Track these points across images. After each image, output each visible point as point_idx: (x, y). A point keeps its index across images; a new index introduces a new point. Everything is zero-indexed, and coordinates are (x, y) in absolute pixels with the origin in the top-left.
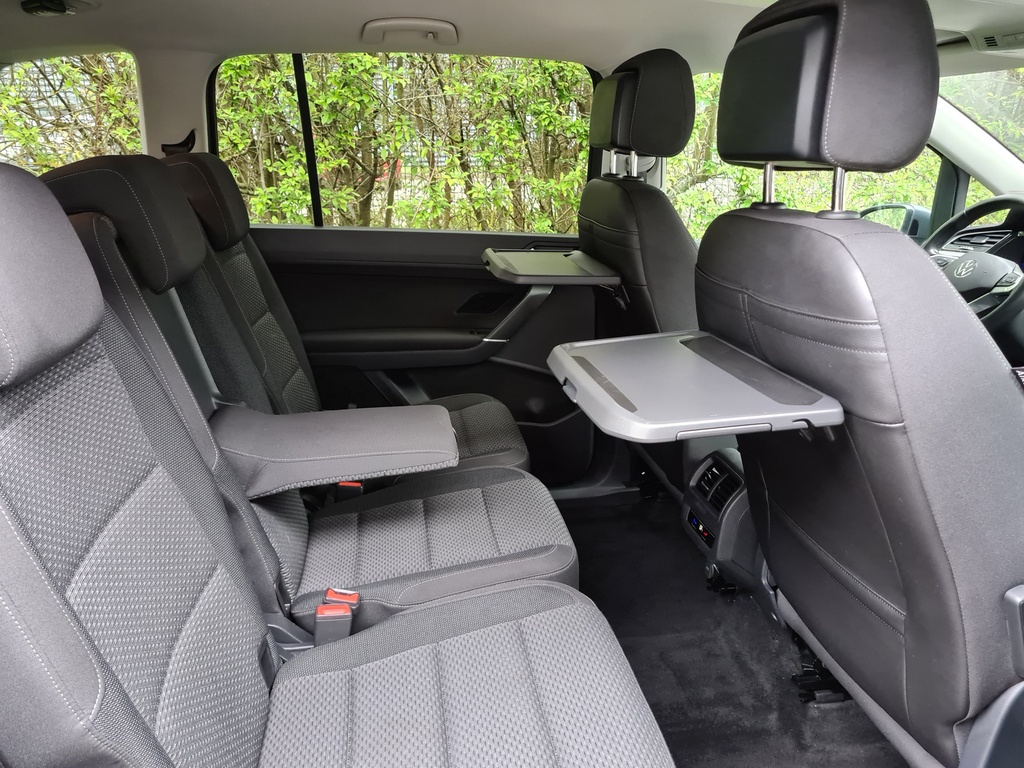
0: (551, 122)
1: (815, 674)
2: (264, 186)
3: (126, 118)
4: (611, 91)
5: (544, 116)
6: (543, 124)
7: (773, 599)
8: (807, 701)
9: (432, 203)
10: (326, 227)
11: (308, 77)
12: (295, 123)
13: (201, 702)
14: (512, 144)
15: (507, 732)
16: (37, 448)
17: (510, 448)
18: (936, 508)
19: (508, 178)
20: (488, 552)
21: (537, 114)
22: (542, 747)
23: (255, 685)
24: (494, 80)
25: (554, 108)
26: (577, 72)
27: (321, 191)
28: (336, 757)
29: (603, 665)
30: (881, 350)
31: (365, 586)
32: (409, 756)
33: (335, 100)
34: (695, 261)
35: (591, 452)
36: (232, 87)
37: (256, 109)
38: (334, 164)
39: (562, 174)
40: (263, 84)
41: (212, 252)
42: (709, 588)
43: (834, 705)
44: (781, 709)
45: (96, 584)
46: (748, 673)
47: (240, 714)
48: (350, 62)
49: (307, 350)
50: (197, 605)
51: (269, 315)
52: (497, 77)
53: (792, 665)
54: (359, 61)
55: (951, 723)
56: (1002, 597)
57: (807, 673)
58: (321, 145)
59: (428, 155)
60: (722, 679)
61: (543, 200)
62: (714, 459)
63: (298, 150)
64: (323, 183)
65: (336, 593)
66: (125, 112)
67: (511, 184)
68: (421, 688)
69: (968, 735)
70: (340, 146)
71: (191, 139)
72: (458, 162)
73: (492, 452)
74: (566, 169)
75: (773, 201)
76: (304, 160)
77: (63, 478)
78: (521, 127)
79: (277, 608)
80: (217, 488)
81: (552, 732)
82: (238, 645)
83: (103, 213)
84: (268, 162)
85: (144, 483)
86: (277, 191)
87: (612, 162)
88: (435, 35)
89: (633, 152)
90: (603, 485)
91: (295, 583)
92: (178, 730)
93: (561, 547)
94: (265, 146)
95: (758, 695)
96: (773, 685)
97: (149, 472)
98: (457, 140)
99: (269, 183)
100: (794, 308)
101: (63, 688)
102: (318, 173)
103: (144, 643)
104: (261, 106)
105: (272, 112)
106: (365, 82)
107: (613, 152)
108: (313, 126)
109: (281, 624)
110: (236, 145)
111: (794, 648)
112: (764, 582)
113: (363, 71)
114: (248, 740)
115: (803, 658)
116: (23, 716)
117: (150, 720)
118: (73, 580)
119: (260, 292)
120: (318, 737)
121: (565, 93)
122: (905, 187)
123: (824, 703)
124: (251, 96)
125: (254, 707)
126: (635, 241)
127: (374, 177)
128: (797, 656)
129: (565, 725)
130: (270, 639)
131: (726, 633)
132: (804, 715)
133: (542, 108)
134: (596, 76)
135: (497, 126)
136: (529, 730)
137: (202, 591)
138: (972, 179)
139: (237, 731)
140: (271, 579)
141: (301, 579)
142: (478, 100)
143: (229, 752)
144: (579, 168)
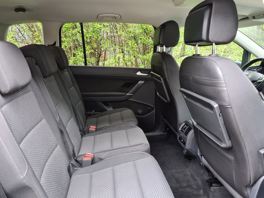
0: (144, 41)
1: (213, 179)
2: (73, 57)
3: (39, 40)
4: (158, 31)
5: (143, 40)
6: (142, 41)
7: (201, 159)
8: (210, 187)
9: (114, 61)
10: (88, 66)
11: (84, 30)
12: (81, 41)
13: (52, 178)
14: (134, 46)
15: (131, 188)
16: (14, 110)
17: (133, 121)
18: (240, 128)
19: (134, 55)
20: (127, 145)
21: (141, 39)
22: (139, 192)
23: (67, 176)
24: (130, 31)
25: (145, 38)
26: (151, 29)
27: (87, 58)
28: (87, 194)
29: (156, 172)
30: (225, 87)
31: (95, 153)
32: (105, 194)
33: (91, 35)
34: (179, 70)
35: (154, 123)
36: (65, 33)
37: (71, 38)
38: (90, 51)
39: (147, 54)
40: (73, 32)
41: (59, 70)
42: (185, 158)
43: (217, 188)
44: (204, 189)
45: (27, 145)
46: (195, 180)
47: (63, 182)
48: (95, 26)
49: (82, 96)
50: (52, 154)
51: (73, 87)
52: (131, 30)
53: (206, 177)
54: (97, 26)
55: (247, 187)
56: (258, 152)
57: (210, 179)
58: (87, 47)
59: (113, 49)
60: (188, 181)
61: (143, 61)
62: (185, 123)
63: (81, 48)
64: (87, 56)
65: (88, 154)
66: (39, 39)
67: (134, 57)
68: (109, 178)
69: (251, 190)
70: (92, 47)
71: (55, 43)
72: (121, 51)
73: (129, 121)
74: (148, 53)
75: (198, 54)
76: (83, 50)
77: (20, 118)
78: (137, 42)
79: (73, 158)
80: (58, 126)
81: (142, 188)
82: (63, 165)
83: (32, 57)
84: (74, 51)
85: (40, 123)
86: (76, 58)
87: (159, 49)
88: (115, 18)
89: (164, 46)
90: (157, 132)
91: (78, 152)
92: (46, 183)
93: (145, 144)
94: (73, 47)
95: (198, 185)
96: (201, 183)
97: (41, 120)
98: (121, 46)
99: (74, 56)
100: (203, 78)
101: (18, 167)
102: (86, 53)
103: (39, 161)
104: (72, 37)
105: (75, 39)
106: (98, 31)
107: (159, 46)
108: (85, 42)
109: (73, 162)
110: (66, 47)
111: (207, 173)
112: (199, 154)
113: (98, 29)
114: (64, 189)
115: (209, 175)
116: (7, 174)
117: (39, 179)
118: (21, 143)
119: (71, 81)
120: (82, 189)
121: (148, 34)
122: (235, 58)
123: (215, 187)
124: (70, 35)
125: (66, 181)
126: (165, 67)
127: (100, 55)
128: (207, 175)
129: (145, 186)
130: (71, 165)
131: (189, 169)
132: (210, 190)
133: (142, 37)
134: (155, 28)
135: (131, 42)
136: (136, 187)
137: (54, 151)
138: (251, 54)
139: (61, 186)
140: (71, 150)
141: (79, 152)
142: (126, 36)
143: (59, 191)
144: (151, 52)
